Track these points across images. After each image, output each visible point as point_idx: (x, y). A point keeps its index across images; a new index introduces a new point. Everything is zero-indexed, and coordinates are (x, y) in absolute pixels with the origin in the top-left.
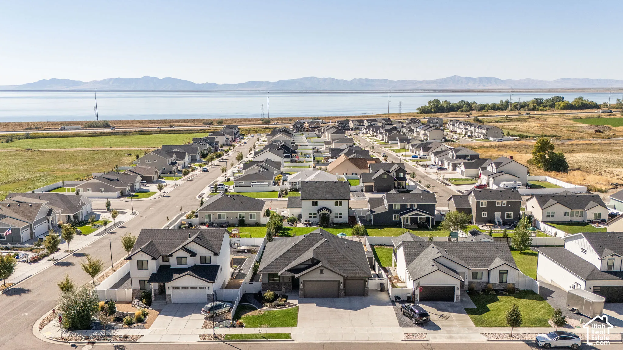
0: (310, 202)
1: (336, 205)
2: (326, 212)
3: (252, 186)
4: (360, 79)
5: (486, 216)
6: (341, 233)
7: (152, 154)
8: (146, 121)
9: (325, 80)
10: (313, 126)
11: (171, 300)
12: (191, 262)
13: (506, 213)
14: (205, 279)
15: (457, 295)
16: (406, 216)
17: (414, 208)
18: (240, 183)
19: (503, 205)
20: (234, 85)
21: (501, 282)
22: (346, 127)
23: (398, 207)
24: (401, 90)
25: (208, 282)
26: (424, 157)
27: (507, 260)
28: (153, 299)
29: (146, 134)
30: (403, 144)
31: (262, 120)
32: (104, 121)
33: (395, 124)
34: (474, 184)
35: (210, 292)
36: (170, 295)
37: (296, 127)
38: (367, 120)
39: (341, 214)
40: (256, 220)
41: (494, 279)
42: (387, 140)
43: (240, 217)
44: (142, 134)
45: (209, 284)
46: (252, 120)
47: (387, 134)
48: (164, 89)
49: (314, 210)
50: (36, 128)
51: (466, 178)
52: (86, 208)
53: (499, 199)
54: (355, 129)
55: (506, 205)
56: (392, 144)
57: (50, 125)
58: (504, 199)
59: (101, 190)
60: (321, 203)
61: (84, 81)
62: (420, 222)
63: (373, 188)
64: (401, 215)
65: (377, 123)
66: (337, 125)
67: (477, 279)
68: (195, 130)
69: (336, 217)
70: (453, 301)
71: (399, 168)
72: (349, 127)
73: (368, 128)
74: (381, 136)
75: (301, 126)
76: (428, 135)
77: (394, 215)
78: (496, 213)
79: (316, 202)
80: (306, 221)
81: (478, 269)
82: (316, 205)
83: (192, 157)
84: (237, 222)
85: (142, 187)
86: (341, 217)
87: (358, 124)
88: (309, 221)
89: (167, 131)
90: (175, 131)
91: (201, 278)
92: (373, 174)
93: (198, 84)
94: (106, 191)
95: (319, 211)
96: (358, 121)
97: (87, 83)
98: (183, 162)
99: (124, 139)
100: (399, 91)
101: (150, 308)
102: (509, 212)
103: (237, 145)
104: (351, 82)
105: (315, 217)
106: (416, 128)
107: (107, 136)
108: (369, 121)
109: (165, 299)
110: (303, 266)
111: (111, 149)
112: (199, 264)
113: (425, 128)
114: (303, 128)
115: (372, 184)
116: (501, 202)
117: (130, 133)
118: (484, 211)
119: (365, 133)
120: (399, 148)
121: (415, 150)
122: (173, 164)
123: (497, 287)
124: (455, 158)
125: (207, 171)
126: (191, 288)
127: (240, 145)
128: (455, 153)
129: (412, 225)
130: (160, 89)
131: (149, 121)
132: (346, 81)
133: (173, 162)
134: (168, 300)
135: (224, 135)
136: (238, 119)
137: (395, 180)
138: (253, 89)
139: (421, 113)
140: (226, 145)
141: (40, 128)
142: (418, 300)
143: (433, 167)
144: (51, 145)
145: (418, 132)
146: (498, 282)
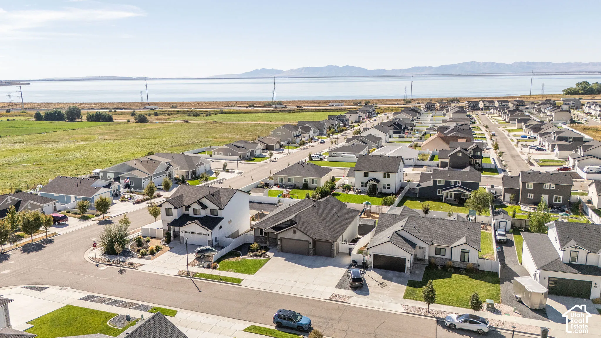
0: (362, 173)
1: (385, 177)
2: (374, 183)
3: (342, 156)
4: (521, 63)
5: (533, 198)
6: (366, 202)
7: (281, 128)
8: (310, 101)
9: (485, 64)
10: (444, 106)
11: (183, 241)
12: (204, 213)
13: (554, 196)
14: (206, 228)
15: (407, 267)
16: (447, 191)
17: (458, 185)
18: (333, 153)
19: (551, 188)
20: (401, 70)
21: (463, 260)
22: (476, 107)
23: (443, 183)
24: (564, 72)
25: (207, 230)
26: (534, 137)
27: (473, 241)
28: (172, 238)
29: (305, 112)
30: (520, 124)
31: (404, 100)
32: (278, 101)
33: (528, 104)
34: (562, 166)
35: (210, 238)
36: (183, 237)
37: (428, 107)
38: (498, 101)
39: (389, 185)
40: (317, 185)
41: (456, 257)
42: (508, 120)
43: (305, 181)
44: (302, 112)
45: (208, 232)
46: (396, 100)
47: (509, 115)
48: (343, 75)
49: (365, 180)
50: (232, 106)
51: (558, 159)
52: (205, 167)
53: (547, 182)
54: (485, 109)
55: (554, 188)
56: (512, 124)
57: (241, 104)
58: (553, 183)
59: (229, 154)
60: (372, 175)
61: (284, 70)
62: (463, 198)
63: (449, 164)
64: (444, 190)
65: (508, 104)
66: (468, 106)
67: (440, 255)
68: (343, 109)
69: (384, 188)
70: (404, 272)
71: (476, 147)
72: (479, 107)
73: (496, 108)
74: (504, 116)
75: (432, 106)
76: (554, 117)
77: (438, 190)
78: (543, 195)
79: (367, 173)
80: (357, 189)
81: (442, 246)
82: (367, 176)
83: (320, 131)
84: (302, 186)
85: (263, 154)
86: (388, 188)
87: (488, 104)
88: (360, 189)
89: (321, 109)
90: (327, 109)
91: (203, 226)
92: (450, 151)
93: (370, 71)
94: (232, 155)
95: (369, 181)
96: (489, 102)
97: (286, 71)
98: (308, 135)
99: (286, 115)
100: (561, 73)
101: (167, 245)
102: (558, 196)
103: (367, 121)
104: (512, 65)
105: (366, 186)
106: (544, 109)
107: (276, 113)
108: (500, 102)
109: (180, 240)
110: (284, 226)
111: (271, 123)
112: (209, 215)
113: (552, 110)
114: (434, 108)
115: (447, 160)
116: (549, 185)
117: (293, 110)
118: (530, 193)
119: (493, 112)
120: (516, 128)
121: (528, 130)
122: (297, 136)
123: (459, 265)
124: (556, 140)
125: (324, 143)
126: (191, 233)
127: (370, 122)
128: (556, 135)
129: (455, 200)
130: (340, 75)
131: (312, 101)
132: (507, 65)
133: (298, 134)
134: (181, 241)
135: (357, 113)
136: (383, 100)
137: (471, 158)
138: (418, 73)
139: (566, 94)
140: (358, 121)
141: (235, 106)
142: (372, 267)
143: (532, 147)
144: (233, 119)
145: (546, 113)
146: (459, 261)
